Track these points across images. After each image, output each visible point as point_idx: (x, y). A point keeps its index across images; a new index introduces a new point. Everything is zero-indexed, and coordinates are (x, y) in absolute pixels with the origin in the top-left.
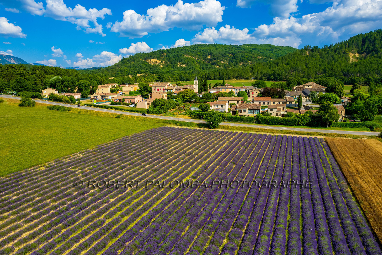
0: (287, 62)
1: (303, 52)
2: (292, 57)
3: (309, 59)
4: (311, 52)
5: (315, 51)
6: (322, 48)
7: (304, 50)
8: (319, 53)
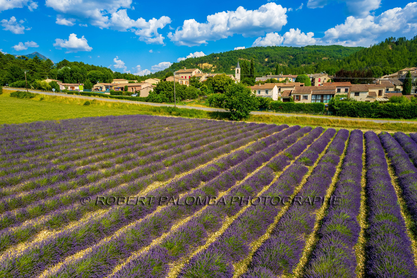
0: (361, 58)
1: (383, 46)
2: (368, 52)
3: (393, 53)
4: (395, 45)
5: (401, 44)
6: (411, 39)
7: (385, 44)
8: (406, 45)
